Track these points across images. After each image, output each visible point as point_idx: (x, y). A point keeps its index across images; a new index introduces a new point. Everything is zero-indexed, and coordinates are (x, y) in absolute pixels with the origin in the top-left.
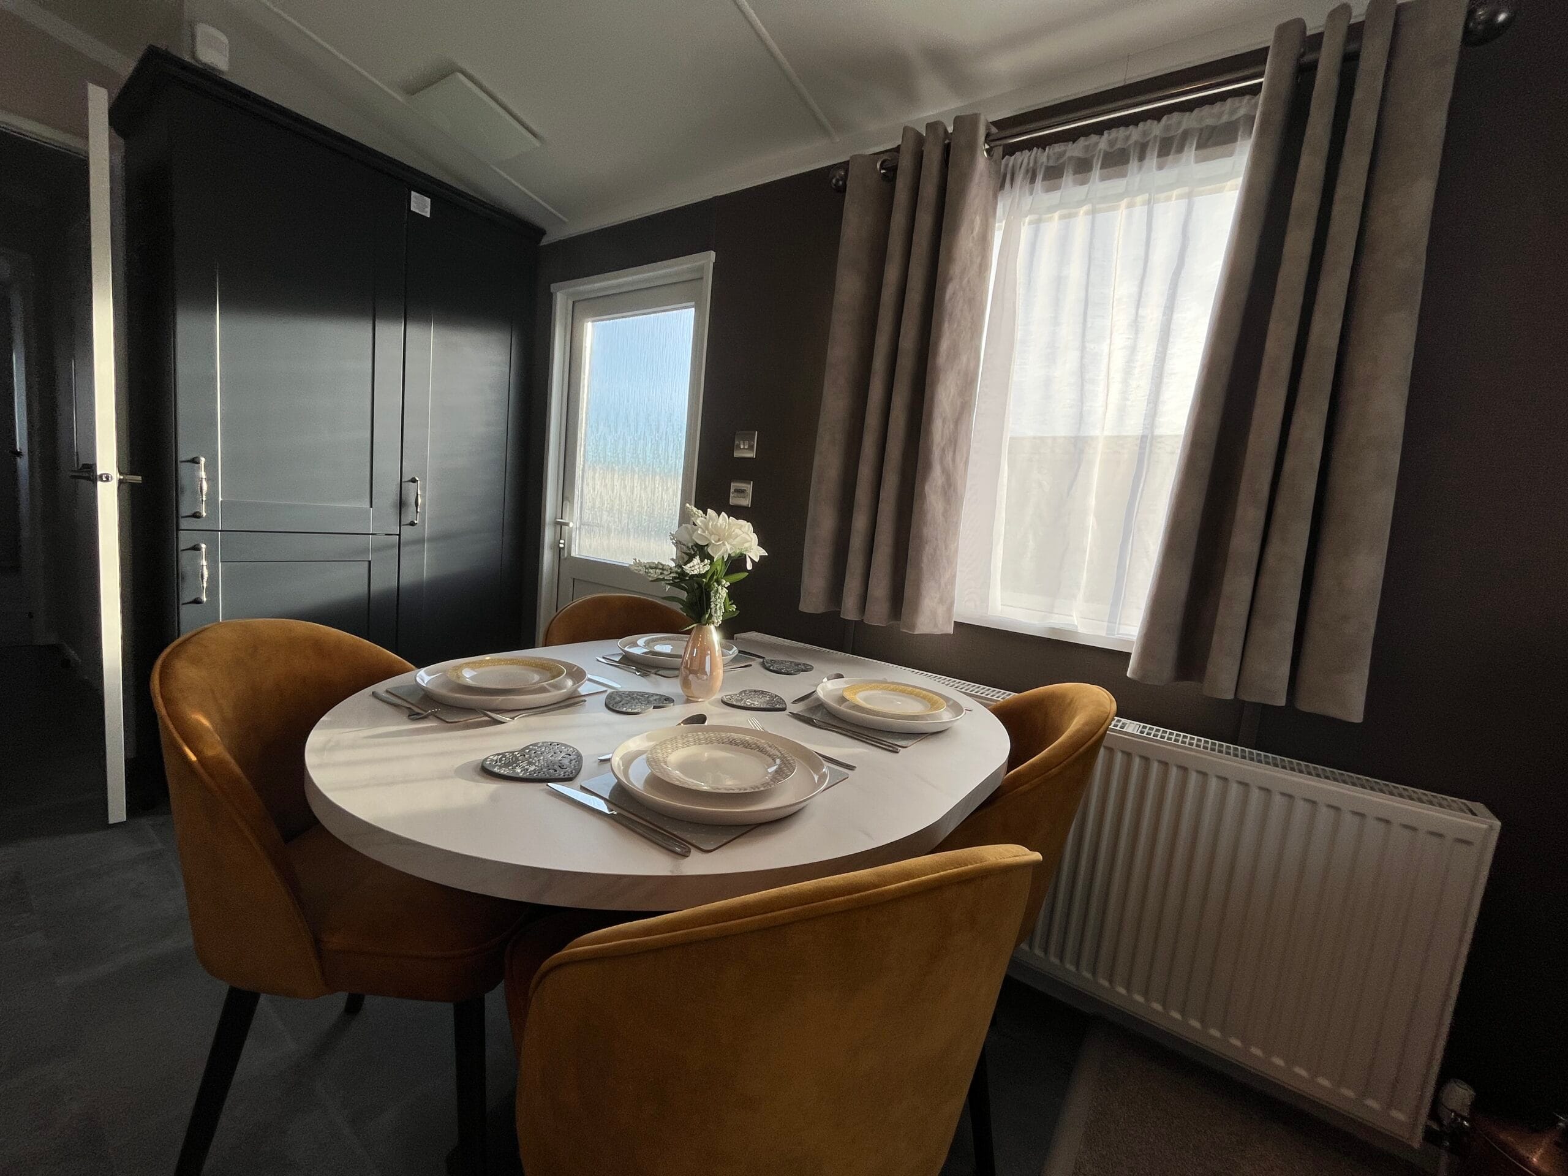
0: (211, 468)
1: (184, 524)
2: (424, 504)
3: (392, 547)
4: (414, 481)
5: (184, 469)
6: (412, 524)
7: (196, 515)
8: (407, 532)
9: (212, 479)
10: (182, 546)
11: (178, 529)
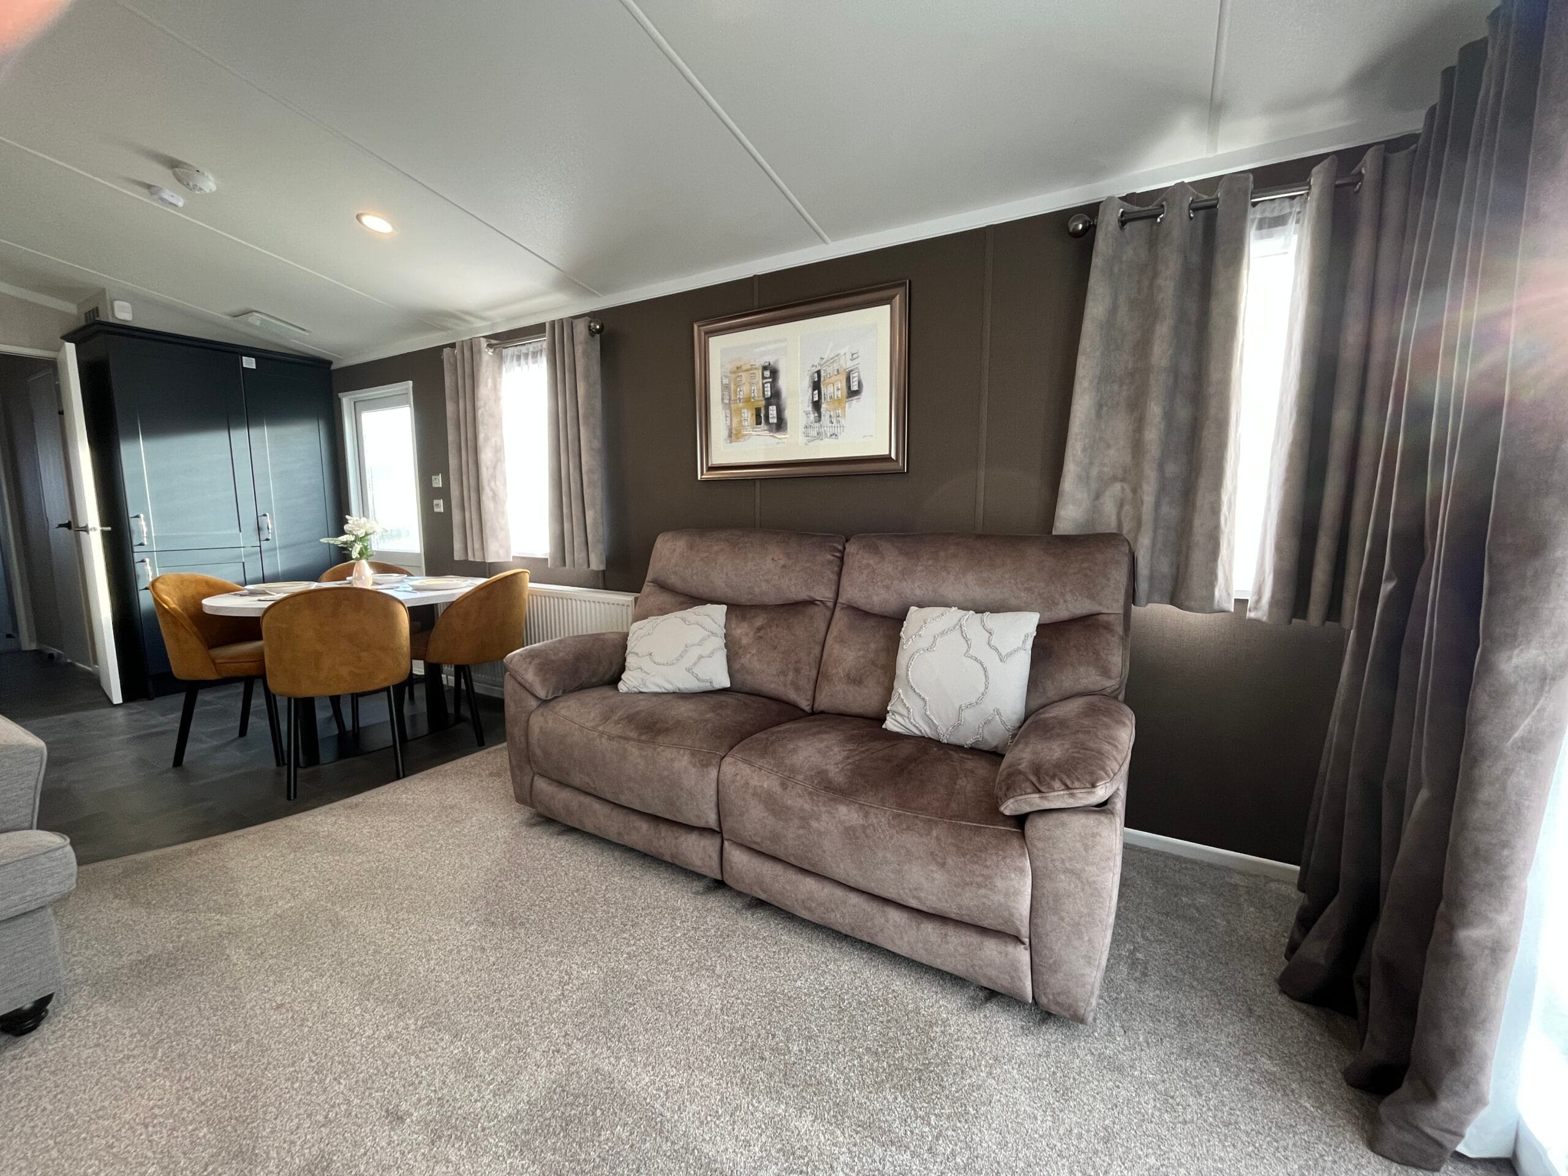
0: (147, 520)
1: (136, 549)
2: (273, 529)
3: (256, 553)
4: (265, 515)
5: (133, 522)
6: (267, 540)
7: (142, 544)
8: (264, 544)
9: (148, 526)
10: (136, 561)
11: (133, 552)
